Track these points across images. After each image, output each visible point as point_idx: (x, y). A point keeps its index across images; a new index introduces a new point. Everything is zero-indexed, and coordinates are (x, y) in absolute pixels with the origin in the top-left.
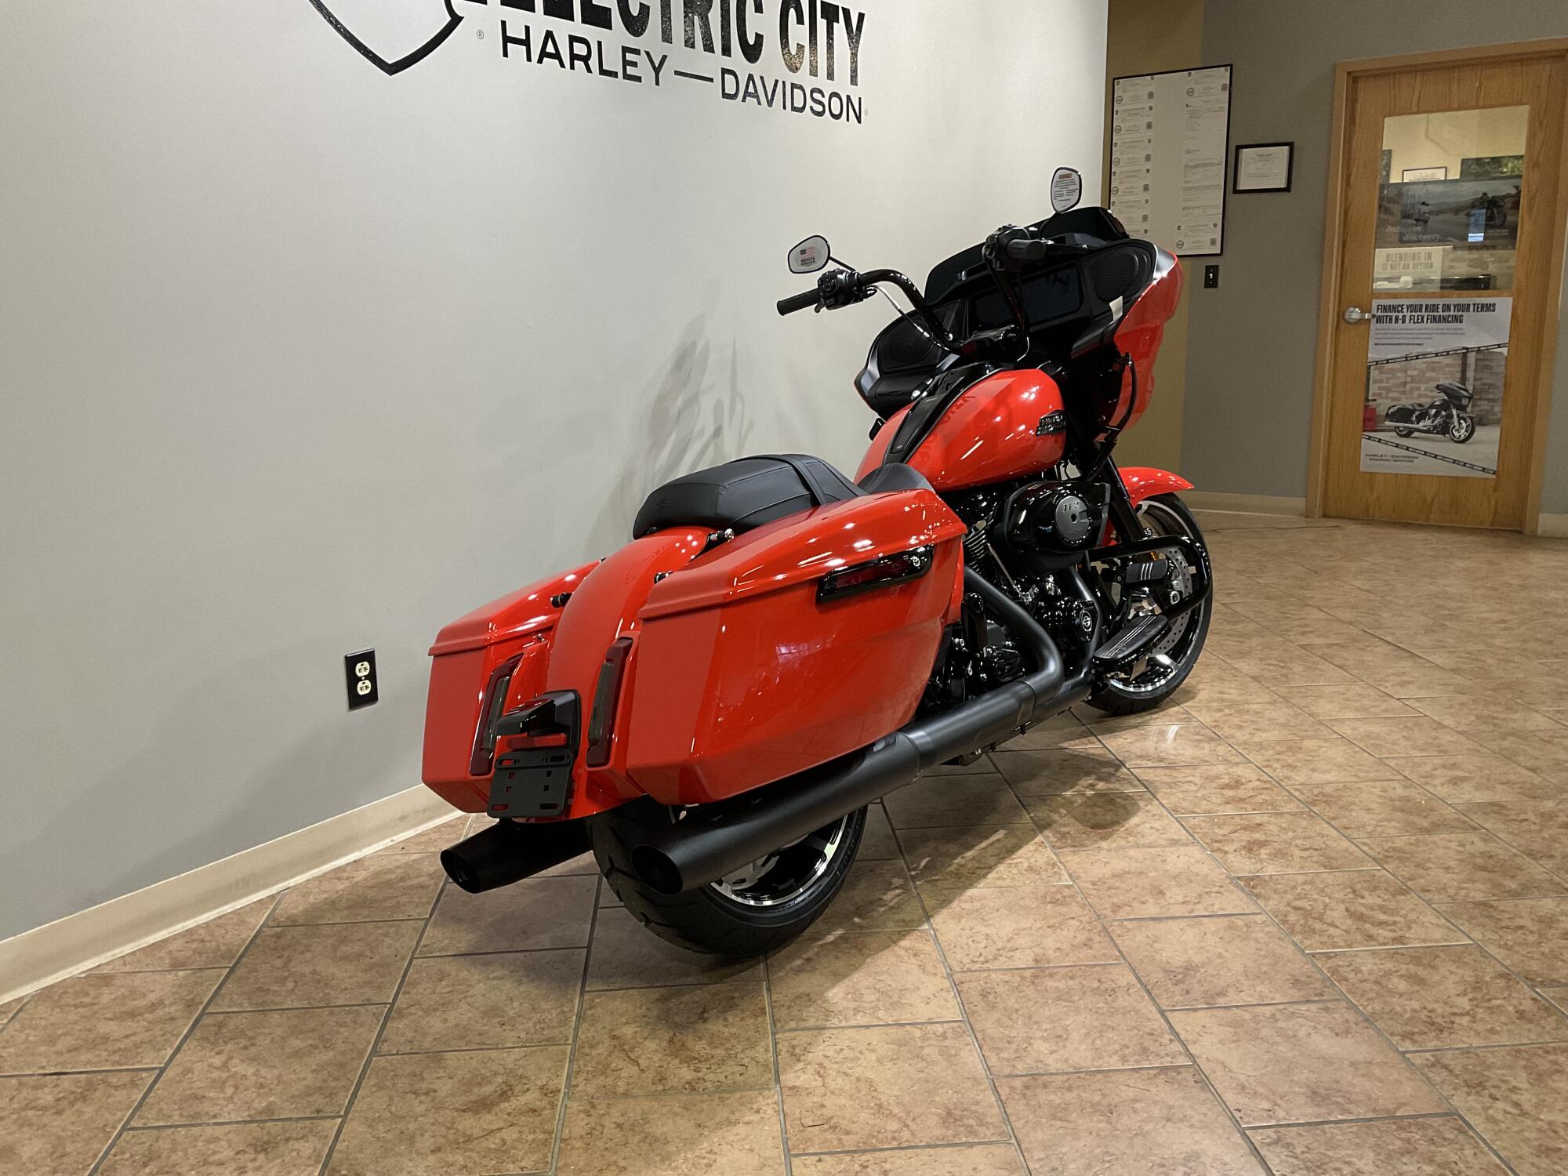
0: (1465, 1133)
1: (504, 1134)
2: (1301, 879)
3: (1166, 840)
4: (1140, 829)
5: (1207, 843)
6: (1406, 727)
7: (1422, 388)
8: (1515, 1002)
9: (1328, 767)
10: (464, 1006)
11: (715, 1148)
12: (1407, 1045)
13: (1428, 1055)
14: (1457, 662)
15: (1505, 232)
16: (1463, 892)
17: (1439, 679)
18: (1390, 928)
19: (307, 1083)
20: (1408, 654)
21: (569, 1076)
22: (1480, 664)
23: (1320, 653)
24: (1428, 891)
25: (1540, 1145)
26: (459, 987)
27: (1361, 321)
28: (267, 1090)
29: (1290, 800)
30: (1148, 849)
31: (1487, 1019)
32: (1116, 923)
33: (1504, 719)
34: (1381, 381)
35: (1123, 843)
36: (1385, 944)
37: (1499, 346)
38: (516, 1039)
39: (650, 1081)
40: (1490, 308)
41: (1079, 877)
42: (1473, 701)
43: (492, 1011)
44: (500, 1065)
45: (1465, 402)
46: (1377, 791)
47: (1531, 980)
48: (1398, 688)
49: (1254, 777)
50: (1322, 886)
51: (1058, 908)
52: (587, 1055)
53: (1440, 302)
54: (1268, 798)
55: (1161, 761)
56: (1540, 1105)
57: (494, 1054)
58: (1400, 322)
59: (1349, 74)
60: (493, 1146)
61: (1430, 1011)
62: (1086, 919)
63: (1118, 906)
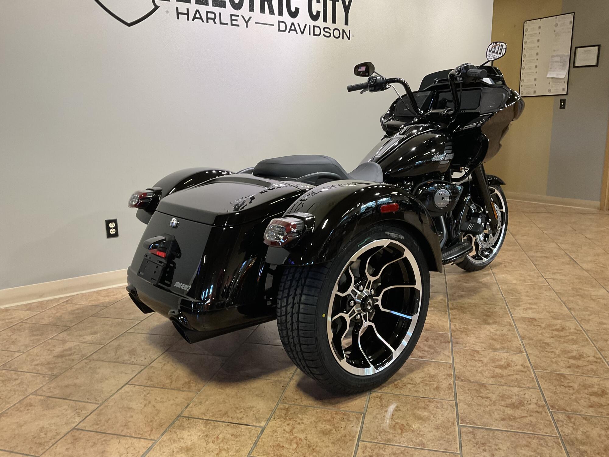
0: (359, 419)
1: (58, 364)
8: (441, 384)
11: (108, 379)
14: (593, 267)
17: (575, 273)
21: (93, 353)
22: (604, 269)
23: (534, 260)
24: (458, 343)
25: (383, 429)
26: (93, 326)
33: (584, 290)
39: (114, 358)
42: (580, 282)
47: (459, 378)
48: (551, 274)
56: (403, 416)
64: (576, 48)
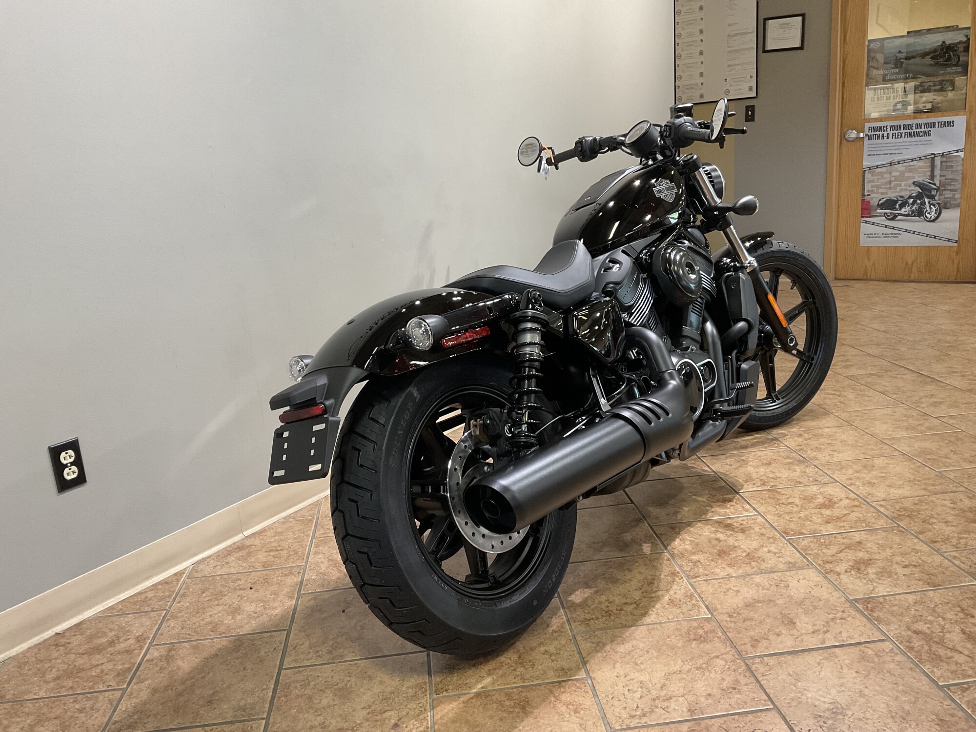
2: (911, 598)
3: (786, 563)
4: (760, 553)
5: (820, 565)
6: (950, 441)
7: (903, 185)
9: (901, 483)
17: (962, 399)
20: (929, 380)
23: (863, 382)
27: (858, 138)
29: (879, 516)
30: (771, 575)
32: (758, 660)
34: (873, 181)
35: (748, 569)
37: (958, 151)
40: (950, 124)
41: (715, 610)
45: (934, 192)
46: (946, 502)
48: (932, 409)
49: (843, 496)
50: (933, 606)
51: (702, 645)
53: (914, 122)
54: (860, 515)
55: (764, 484)
58: (885, 138)
62: (729, 657)
63: (756, 640)
64: (766, 20)
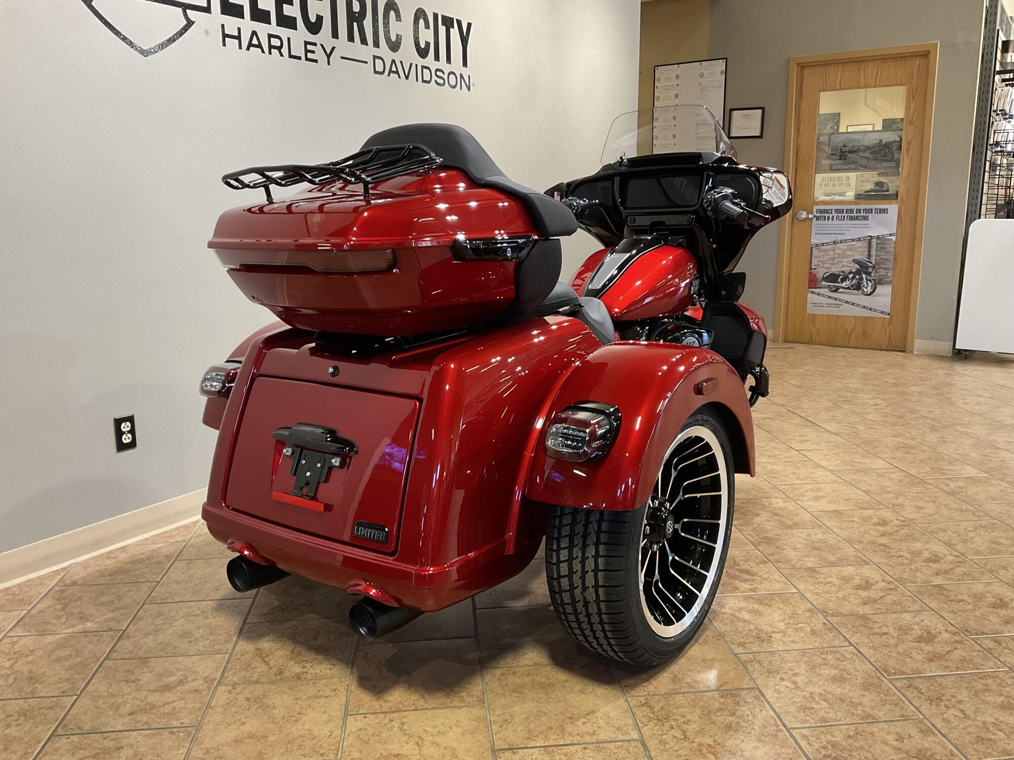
0: (759, 698)
1: (175, 704)
7: (845, 262)
8: (812, 625)
10: (170, 631)
11: (302, 712)
12: (740, 650)
13: (751, 656)
14: (841, 429)
15: (893, 164)
16: (800, 563)
18: (750, 583)
19: (61, 676)
21: (223, 673)
22: (854, 430)
24: (779, 562)
25: (802, 706)
26: (168, 621)
27: (807, 218)
28: (34, 680)
31: (793, 634)
33: (859, 462)
34: (820, 257)
36: (744, 592)
37: (890, 235)
38: (196, 651)
39: (273, 673)
40: (884, 211)
42: (843, 451)
43: (184, 635)
44: (183, 665)
45: (870, 270)
47: (826, 612)
52: (239, 659)
53: (855, 207)
56: (810, 682)
57: (180, 659)
58: (830, 220)
59: (798, 64)
60: (167, 711)
61: (760, 631)
64: (731, 110)
